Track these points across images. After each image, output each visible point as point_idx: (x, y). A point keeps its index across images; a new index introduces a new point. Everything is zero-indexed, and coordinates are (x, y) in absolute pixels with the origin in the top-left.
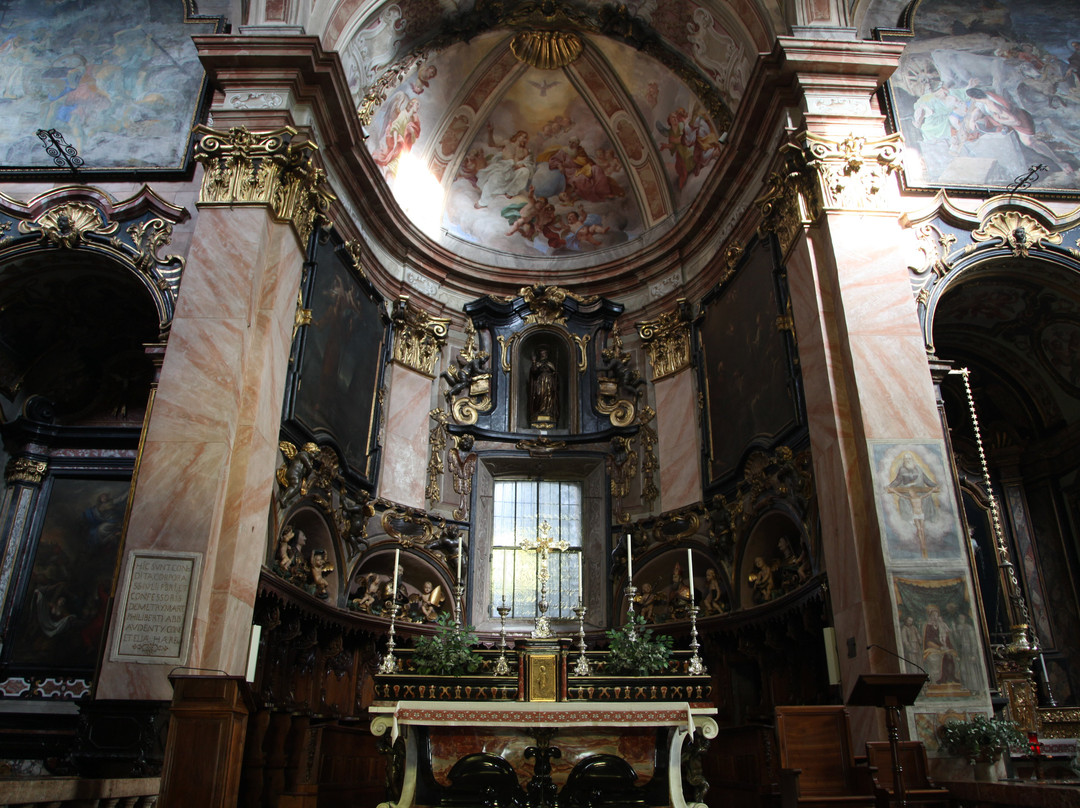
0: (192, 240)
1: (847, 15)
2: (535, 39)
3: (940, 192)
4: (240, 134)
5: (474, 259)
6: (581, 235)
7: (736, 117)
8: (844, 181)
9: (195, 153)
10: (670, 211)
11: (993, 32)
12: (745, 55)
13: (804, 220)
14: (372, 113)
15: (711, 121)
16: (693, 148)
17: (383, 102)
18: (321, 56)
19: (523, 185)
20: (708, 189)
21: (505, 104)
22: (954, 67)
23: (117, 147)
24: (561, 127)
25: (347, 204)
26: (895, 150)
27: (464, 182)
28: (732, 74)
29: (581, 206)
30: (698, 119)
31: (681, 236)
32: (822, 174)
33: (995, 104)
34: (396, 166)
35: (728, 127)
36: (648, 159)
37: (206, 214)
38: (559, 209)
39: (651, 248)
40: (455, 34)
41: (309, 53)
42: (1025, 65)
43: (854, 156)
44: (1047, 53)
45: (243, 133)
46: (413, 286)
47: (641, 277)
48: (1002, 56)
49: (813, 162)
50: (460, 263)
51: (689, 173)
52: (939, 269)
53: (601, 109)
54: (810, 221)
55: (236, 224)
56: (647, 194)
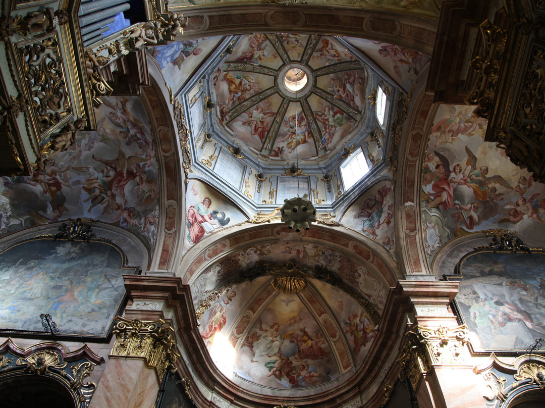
0: (103, 375)
1: (430, 269)
2: (283, 280)
3: (492, 354)
4: (137, 322)
5: (249, 390)
6: (306, 377)
7: (382, 318)
8: (440, 350)
9: (113, 330)
10: (353, 365)
11: (500, 275)
12: (383, 287)
13: (423, 371)
14: (203, 313)
15: (370, 319)
16: (362, 332)
17: (209, 308)
18: (181, 287)
19: (276, 350)
20: (371, 353)
21: (268, 310)
22: (485, 291)
23: (76, 324)
24: (295, 322)
25: (185, 358)
26: (464, 333)
27: (246, 348)
28: (378, 297)
29: (306, 361)
30: (363, 318)
31: (359, 379)
32: (429, 347)
33: (509, 308)
34: (212, 339)
35: (379, 322)
36: (340, 338)
37: (113, 361)
38: (295, 363)
39: (344, 385)
40: (246, 277)
41: (176, 285)
42: (519, 289)
43: (444, 337)
44: (528, 283)
45: (138, 321)
46: (216, 404)
47: (339, 401)
48: (507, 285)
49: (423, 341)
50: (242, 392)
51: (361, 345)
52: (500, 397)
53: (315, 313)
54: (426, 372)
55: (127, 367)
56: (340, 356)
